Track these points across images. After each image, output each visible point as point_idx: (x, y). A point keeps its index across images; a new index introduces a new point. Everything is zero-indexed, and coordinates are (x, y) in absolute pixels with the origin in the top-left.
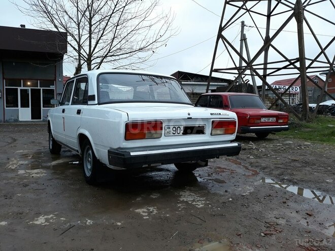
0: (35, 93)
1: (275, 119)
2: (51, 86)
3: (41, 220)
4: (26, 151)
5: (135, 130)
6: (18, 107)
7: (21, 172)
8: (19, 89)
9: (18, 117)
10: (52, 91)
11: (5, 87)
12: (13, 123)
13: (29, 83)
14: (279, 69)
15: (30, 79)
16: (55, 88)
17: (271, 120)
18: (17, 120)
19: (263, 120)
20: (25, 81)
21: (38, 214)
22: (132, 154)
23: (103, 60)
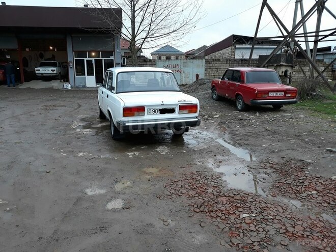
0: (98, 63)
1: (283, 93)
2: (111, 57)
3: (81, 154)
4: (85, 116)
5: (128, 111)
6: (85, 75)
7: (78, 130)
8: (85, 59)
9: (86, 84)
10: (112, 60)
11: (75, 59)
12: (81, 89)
13: (93, 54)
14: (326, 36)
15: (93, 51)
16: (114, 59)
17: (279, 94)
18: (84, 86)
19: (270, 94)
20: (90, 52)
21: (80, 152)
22: (126, 124)
23: (144, 40)
